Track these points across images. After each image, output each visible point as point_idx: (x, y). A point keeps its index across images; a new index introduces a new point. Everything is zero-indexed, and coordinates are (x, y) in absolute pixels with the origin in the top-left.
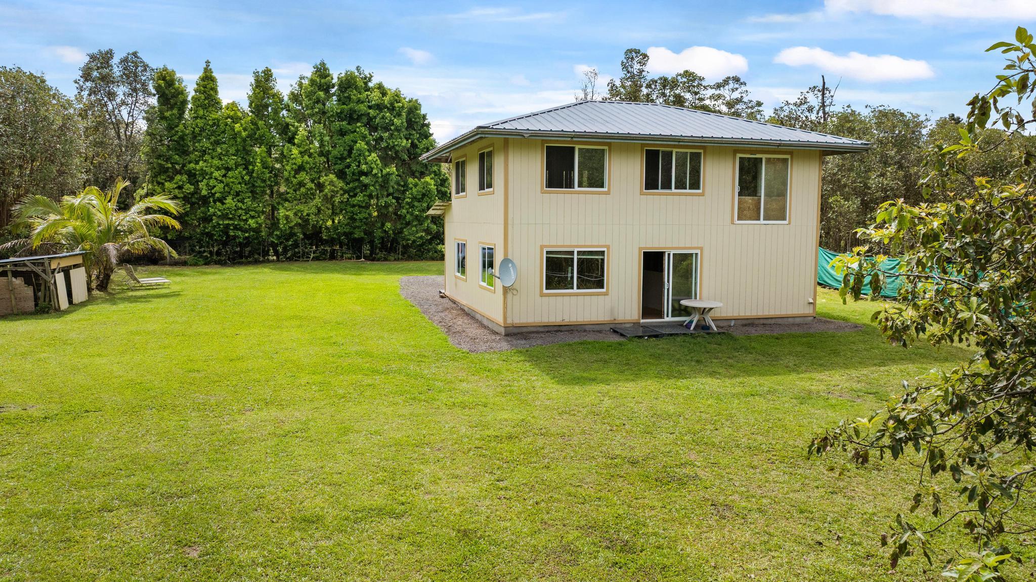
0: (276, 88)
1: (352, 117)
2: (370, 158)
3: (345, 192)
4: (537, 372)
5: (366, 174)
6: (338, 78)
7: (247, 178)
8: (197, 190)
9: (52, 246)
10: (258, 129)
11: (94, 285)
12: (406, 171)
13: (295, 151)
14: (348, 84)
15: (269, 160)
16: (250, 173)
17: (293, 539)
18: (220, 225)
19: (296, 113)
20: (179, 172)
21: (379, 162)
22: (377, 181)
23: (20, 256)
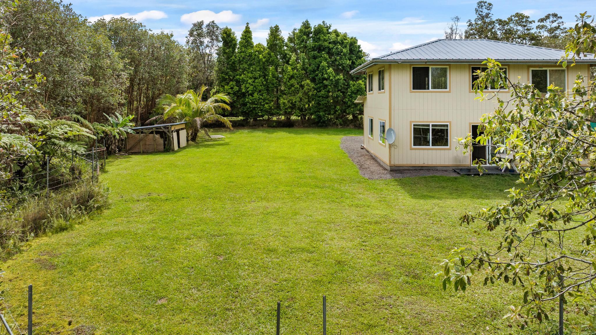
0: (281, 35)
1: (320, 49)
2: (329, 71)
3: (315, 89)
4: (403, 191)
5: (326, 79)
6: (314, 28)
7: (265, 83)
8: (240, 89)
9: (172, 119)
10: (271, 57)
11: (190, 138)
12: (348, 77)
13: (289, 68)
14: (319, 31)
15: (276, 73)
16: (266, 80)
17: (263, 257)
18: (251, 107)
19: (290, 48)
20: (231, 80)
21: (333, 73)
22: (332, 83)
23: (159, 124)
